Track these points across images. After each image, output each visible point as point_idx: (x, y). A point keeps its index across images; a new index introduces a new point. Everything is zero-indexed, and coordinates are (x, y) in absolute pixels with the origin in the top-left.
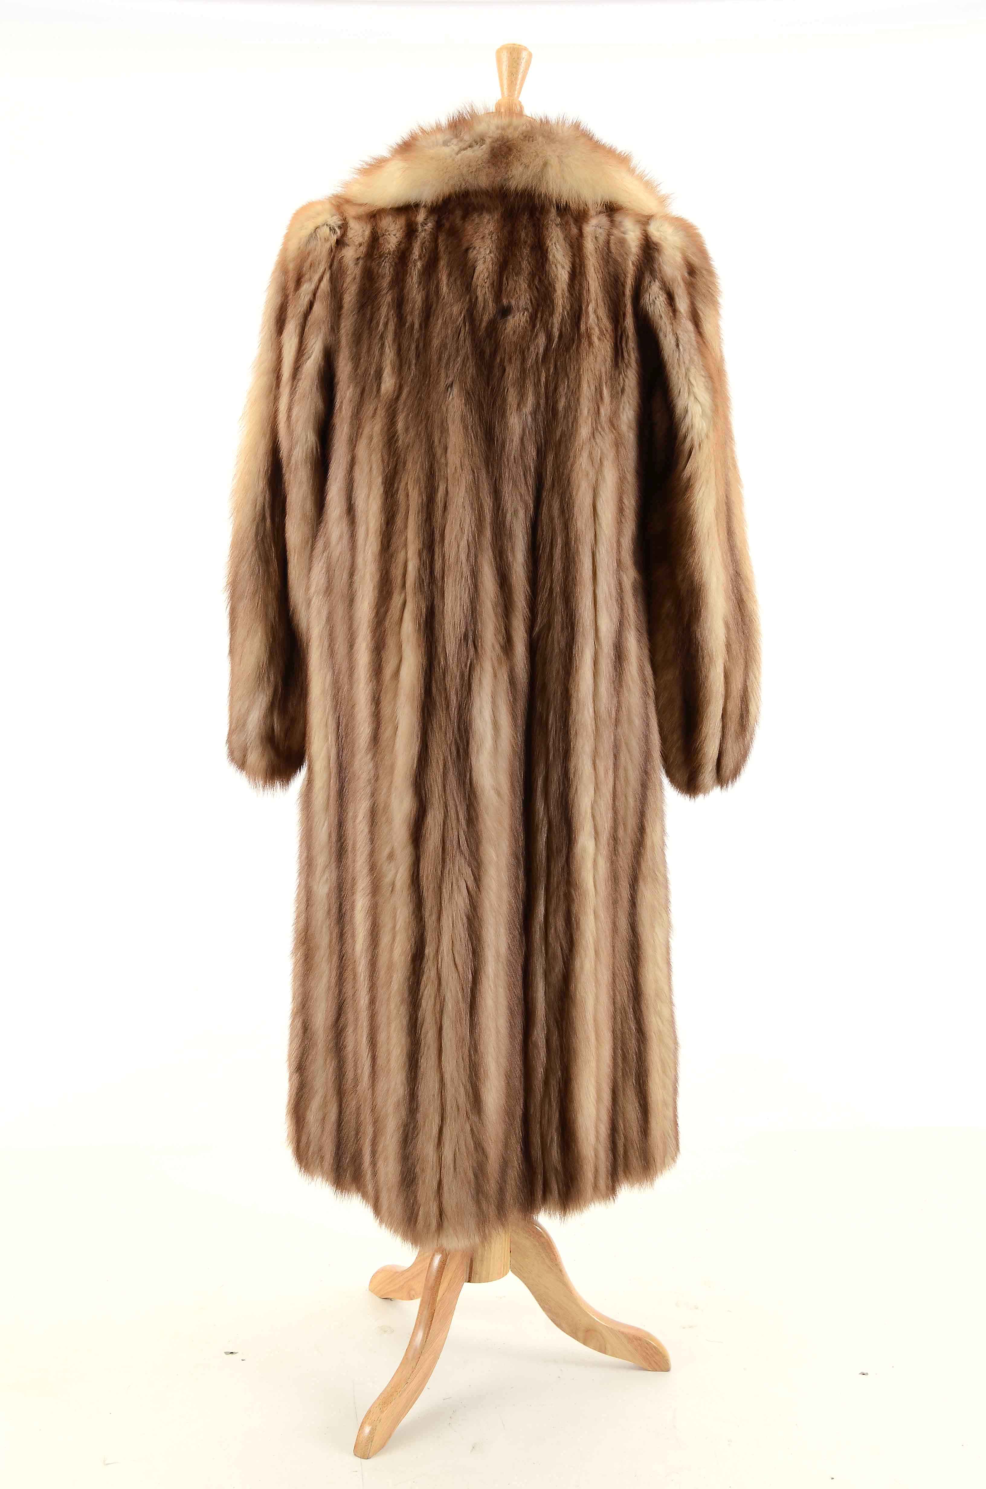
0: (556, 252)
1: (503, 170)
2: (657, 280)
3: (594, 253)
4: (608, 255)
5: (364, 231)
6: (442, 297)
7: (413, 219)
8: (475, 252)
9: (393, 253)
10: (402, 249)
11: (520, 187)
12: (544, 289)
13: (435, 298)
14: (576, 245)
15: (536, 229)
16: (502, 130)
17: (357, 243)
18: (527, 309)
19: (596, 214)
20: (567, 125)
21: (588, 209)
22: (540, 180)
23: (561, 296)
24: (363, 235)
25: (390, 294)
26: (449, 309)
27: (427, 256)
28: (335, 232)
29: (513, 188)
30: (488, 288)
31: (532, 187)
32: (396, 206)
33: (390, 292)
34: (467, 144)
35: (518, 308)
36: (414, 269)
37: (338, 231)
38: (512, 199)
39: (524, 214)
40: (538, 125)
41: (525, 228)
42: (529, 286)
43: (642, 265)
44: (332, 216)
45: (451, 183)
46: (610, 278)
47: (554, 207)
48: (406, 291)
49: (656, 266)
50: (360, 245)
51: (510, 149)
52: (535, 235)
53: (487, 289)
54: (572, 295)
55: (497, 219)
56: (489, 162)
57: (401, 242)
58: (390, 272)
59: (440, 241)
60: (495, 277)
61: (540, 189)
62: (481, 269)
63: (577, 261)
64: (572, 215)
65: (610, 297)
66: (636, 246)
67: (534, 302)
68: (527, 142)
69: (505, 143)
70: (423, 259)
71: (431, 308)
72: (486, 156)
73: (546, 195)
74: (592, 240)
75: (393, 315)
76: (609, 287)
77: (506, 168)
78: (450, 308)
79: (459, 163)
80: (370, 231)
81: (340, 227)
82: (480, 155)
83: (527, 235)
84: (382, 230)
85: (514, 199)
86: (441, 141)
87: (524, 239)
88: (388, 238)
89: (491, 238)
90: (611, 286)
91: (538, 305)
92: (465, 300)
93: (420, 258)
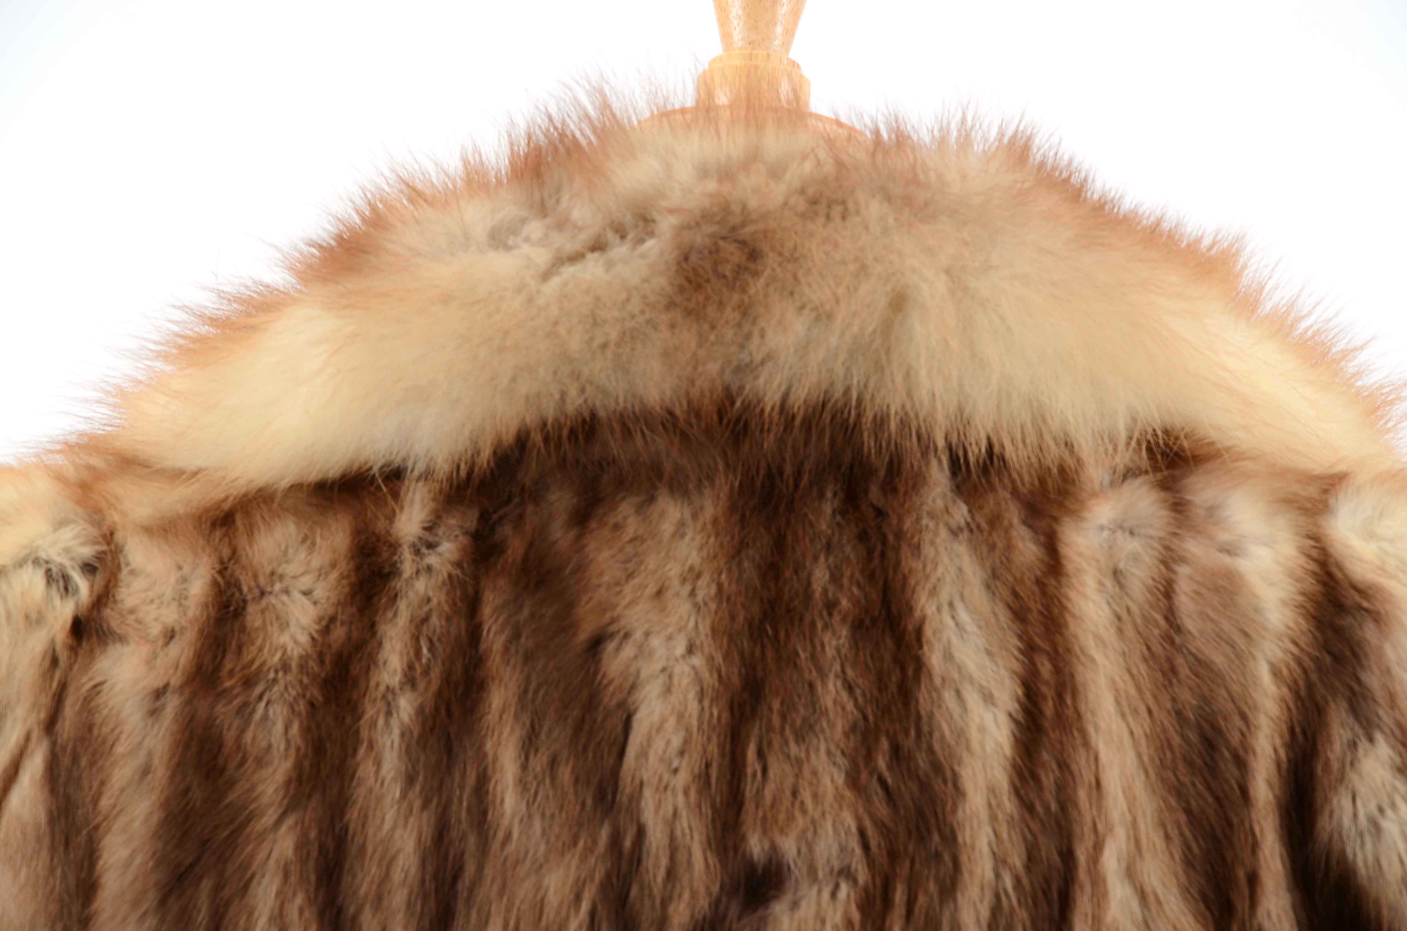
0: (955, 640)
1: (729, 333)
2: (1379, 737)
3: (1110, 635)
4: (1172, 642)
5: (184, 580)
6: (501, 834)
7: (381, 525)
8: (628, 651)
9: (302, 667)
10: (335, 647)
11: (799, 396)
12: (914, 788)
13: (472, 840)
14: (1035, 607)
15: (870, 552)
16: (720, 181)
17: (155, 630)
18: (846, 873)
19: (1112, 484)
20: (978, 148)
21: (1079, 461)
22: (879, 367)
23: (984, 814)
24: (181, 598)
25: (290, 829)
26: (528, 884)
27: (436, 674)
28: (67, 587)
29: (772, 398)
30: (686, 792)
31: (847, 391)
32: (313, 476)
33: (290, 821)
34: (585, 237)
35: (812, 871)
36: (387, 723)
37: (83, 585)
38: (770, 442)
39: (821, 495)
40: (862, 156)
41: (828, 548)
42: (853, 781)
43: (1314, 677)
44: (61, 524)
45: (523, 388)
46: (1182, 736)
47: (940, 461)
48: (353, 815)
49: (1373, 680)
50: (170, 635)
51: (754, 255)
52: (871, 577)
53: (681, 799)
54: (1027, 806)
55: (715, 521)
56: (671, 305)
57: (332, 619)
58: (288, 742)
59: (487, 610)
60: (713, 748)
61: (878, 401)
62: (656, 718)
63: (1045, 668)
64: (1015, 493)
65: (1188, 812)
66: (1284, 603)
67: (873, 843)
68: (821, 220)
69: (734, 229)
70: (421, 685)
71: (456, 877)
72: (661, 282)
73: (904, 423)
74: (1101, 583)
75: (301, 912)
76: (1181, 767)
77: (739, 325)
78: (533, 879)
79: (554, 311)
80: (208, 578)
81: (89, 568)
82: (636, 280)
83: (835, 578)
84: (255, 576)
85: (781, 441)
86: (480, 230)
87: (825, 591)
88: (279, 606)
89: (692, 593)
90: (1190, 764)
91: (893, 856)
92: (595, 842)
93: (410, 681)
